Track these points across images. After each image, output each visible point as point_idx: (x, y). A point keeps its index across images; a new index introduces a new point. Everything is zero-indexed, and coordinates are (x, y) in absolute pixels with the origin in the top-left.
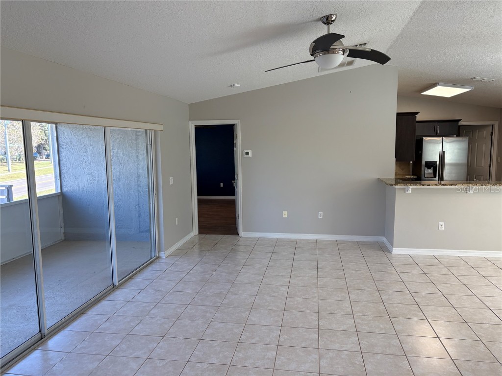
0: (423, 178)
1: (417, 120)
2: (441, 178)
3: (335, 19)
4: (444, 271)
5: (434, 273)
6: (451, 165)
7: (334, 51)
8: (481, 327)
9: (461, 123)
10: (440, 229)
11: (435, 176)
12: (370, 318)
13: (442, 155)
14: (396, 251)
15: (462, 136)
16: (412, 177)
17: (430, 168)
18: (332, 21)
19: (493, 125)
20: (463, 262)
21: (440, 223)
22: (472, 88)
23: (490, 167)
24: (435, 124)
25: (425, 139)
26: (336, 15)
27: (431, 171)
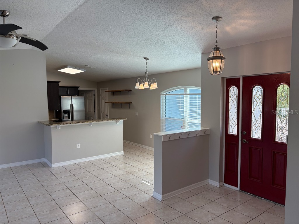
0: (63, 119)
1: (59, 86)
2: (72, 119)
3: (9, 15)
4: (83, 170)
5: (78, 173)
6: (77, 111)
7: (10, 36)
8: (108, 196)
9: (80, 89)
10: (78, 148)
11: (69, 118)
12: (48, 213)
13: (72, 106)
14: (54, 165)
15: (80, 96)
16: (56, 119)
17: (66, 114)
18: (7, 15)
19: (94, 90)
20: (91, 164)
21: (78, 144)
22: (85, 71)
23: (95, 112)
24: (66, 88)
25: (62, 97)
26: (10, 12)
27: (67, 115)
